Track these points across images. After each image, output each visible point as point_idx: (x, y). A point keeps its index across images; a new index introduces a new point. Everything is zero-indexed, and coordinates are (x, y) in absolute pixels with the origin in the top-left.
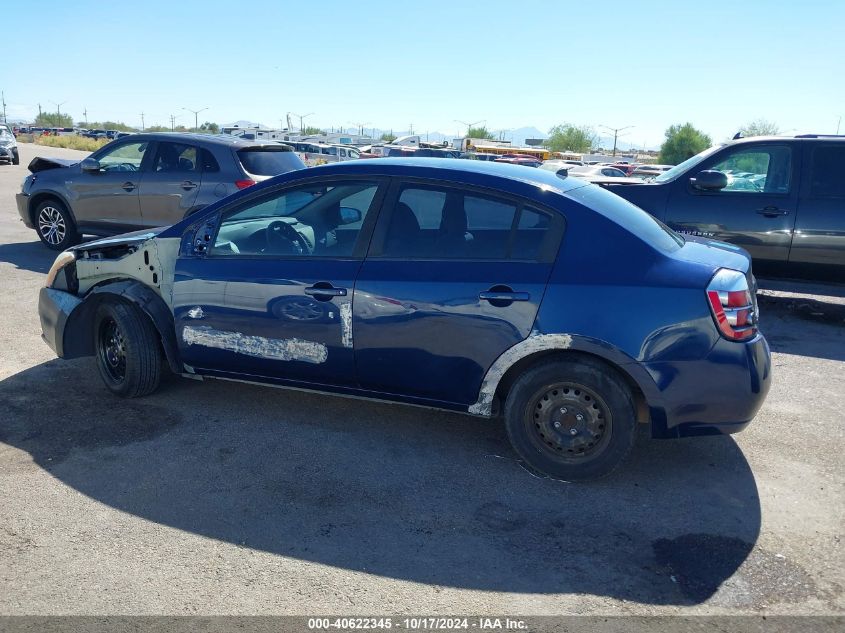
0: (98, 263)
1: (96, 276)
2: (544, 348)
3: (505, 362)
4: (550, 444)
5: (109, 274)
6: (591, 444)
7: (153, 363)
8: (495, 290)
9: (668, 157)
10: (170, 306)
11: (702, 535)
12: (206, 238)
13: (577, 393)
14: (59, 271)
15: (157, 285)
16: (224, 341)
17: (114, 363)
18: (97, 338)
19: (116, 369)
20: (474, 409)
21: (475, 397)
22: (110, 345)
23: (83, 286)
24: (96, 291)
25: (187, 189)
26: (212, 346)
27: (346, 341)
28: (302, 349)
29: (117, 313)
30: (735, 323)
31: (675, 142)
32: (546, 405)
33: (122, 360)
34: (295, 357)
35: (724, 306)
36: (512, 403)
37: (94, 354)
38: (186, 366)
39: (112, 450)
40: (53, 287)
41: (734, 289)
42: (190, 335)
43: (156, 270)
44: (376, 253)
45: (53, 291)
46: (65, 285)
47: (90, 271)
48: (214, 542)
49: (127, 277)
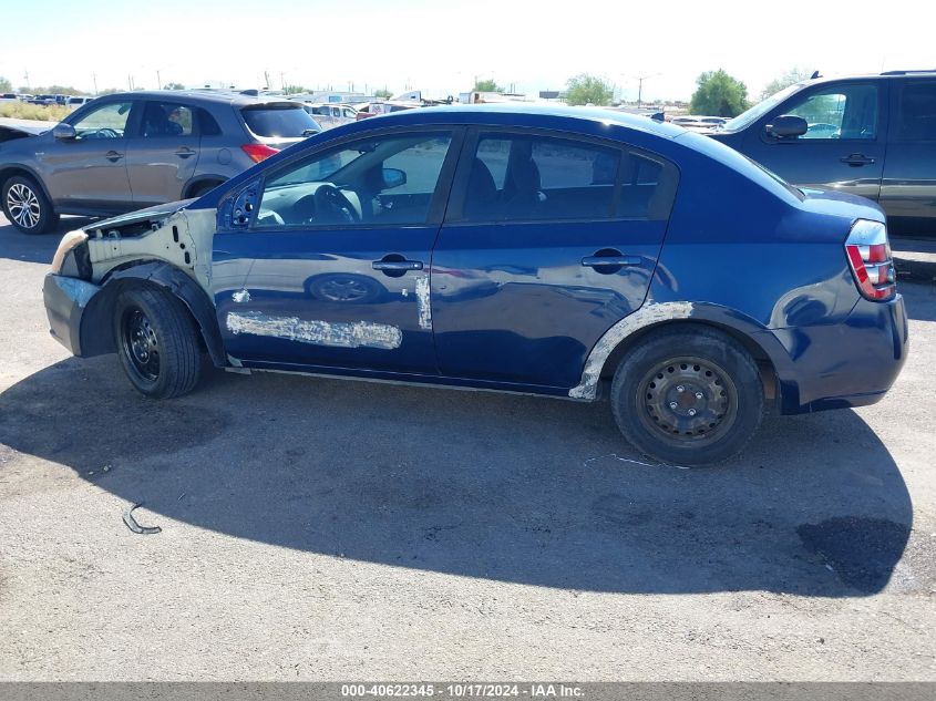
0: (115, 243)
1: (113, 259)
2: (660, 319)
3: (613, 338)
4: (665, 427)
5: (130, 255)
6: (712, 425)
7: (192, 357)
8: (600, 255)
9: (701, 108)
10: (208, 290)
11: (847, 517)
12: (248, 208)
13: (697, 368)
14: (67, 254)
15: (190, 265)
16: (278, 328)
17: (144, 359)
18: (119, 332)
19: (147, 366)
20: (575, 393)
21: (577, 379)
22: (136, 338)
23: (99, 270)
24: (116, 275)
25: (185, 157)
26: (263, 334)
27: (424, 322)
28: (372, 333)
29: (145, 300)
30: (876, 281)
31: (708, 91)
32: (660, 384)
33: (154, 356)
34: (364, 343)
35: (865, 262)
36: (621, 383)
37: (117, 350)
38: (230, 358)
39: (162, 459)
40: (61, 274)
41: (875, 243)
42: (235, 323)
43: (187, 249)
44: (455, 217)
45: (62, 279)
46: (75, 272)
47: (105, 253)
48: (308, 555)
49: (152, 258)
